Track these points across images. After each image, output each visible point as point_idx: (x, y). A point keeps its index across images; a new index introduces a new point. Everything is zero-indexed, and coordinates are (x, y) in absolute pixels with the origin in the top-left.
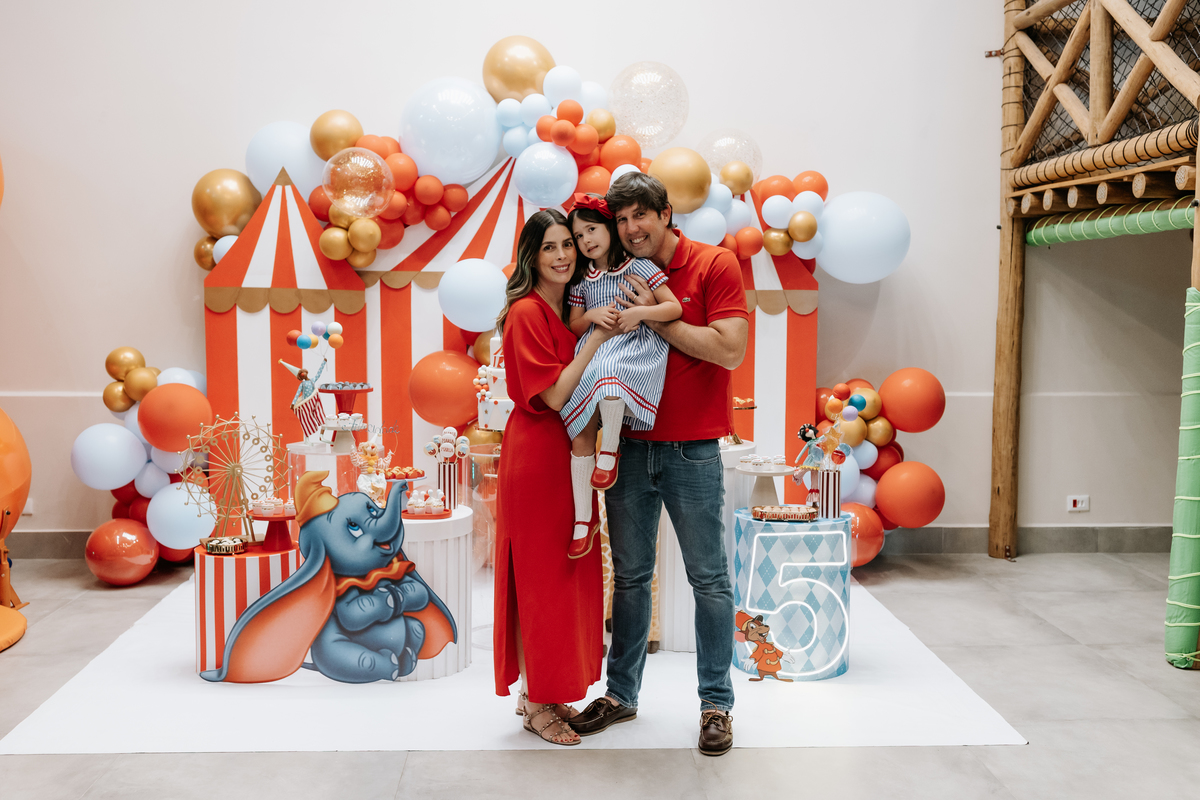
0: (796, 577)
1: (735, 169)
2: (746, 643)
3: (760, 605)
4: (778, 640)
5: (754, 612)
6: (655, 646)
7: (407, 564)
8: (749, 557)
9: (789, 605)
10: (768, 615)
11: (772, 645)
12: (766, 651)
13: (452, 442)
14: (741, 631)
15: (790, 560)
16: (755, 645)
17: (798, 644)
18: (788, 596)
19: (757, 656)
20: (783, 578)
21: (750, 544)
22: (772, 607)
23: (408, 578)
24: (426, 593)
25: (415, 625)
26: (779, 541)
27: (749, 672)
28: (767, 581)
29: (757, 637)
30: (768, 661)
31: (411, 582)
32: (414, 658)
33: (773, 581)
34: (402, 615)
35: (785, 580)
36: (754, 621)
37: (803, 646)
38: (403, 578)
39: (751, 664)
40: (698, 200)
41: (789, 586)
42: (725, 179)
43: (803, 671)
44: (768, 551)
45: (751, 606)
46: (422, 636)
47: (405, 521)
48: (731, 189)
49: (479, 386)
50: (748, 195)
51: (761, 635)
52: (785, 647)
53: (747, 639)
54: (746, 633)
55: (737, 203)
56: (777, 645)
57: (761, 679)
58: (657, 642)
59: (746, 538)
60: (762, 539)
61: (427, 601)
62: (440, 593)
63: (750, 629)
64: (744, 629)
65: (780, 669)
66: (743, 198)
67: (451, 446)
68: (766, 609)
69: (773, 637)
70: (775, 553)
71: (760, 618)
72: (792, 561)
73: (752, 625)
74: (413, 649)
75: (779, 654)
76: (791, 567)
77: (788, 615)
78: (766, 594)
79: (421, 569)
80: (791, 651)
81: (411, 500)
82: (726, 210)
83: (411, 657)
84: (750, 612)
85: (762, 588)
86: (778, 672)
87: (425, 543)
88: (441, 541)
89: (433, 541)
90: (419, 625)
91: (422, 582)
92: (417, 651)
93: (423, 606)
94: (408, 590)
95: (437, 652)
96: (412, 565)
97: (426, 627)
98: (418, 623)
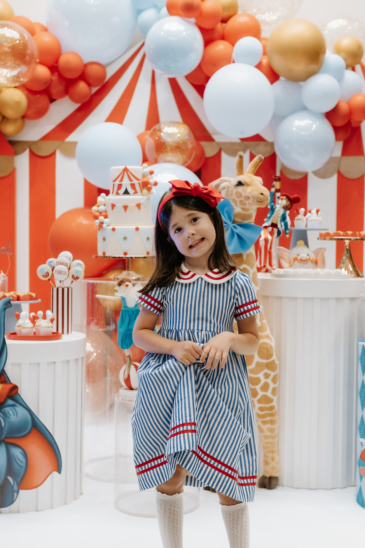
1: (347, 42)
6: (274, 482)
7: (9, 387)
13: (66, 265)
23: (10, 402)
24: (29, 418)
25: (17, 452)
31: (13, 406)
32: (16, 488)
34: (4, 441)
38: (5, 401)
40: (313, 67)
42: (338, 51)
46: (24, 465)
47: (8, 341)
48: (345, 60)
49: (97, 214)
50: (358, 67)
55: (349, 74)
58: (276, 478)
61: (30, 427)
62: (45, 419)
66: (353, 69)
67: (65, 269)
74: (14, 479)
79: (25, 393)
81: (20, 322)
82: (340, 78)
83: (13, 487)
87: (30, 364)
88: (48, 364)
89: (39, 363)
90: (21, 453)
91: (26, 406)
92: (19, 480)
93: (26, 433)
94: (10, 415)
95: (40, 482)
96: (15, 388)
97: (28, 456)
98: (20, 450)
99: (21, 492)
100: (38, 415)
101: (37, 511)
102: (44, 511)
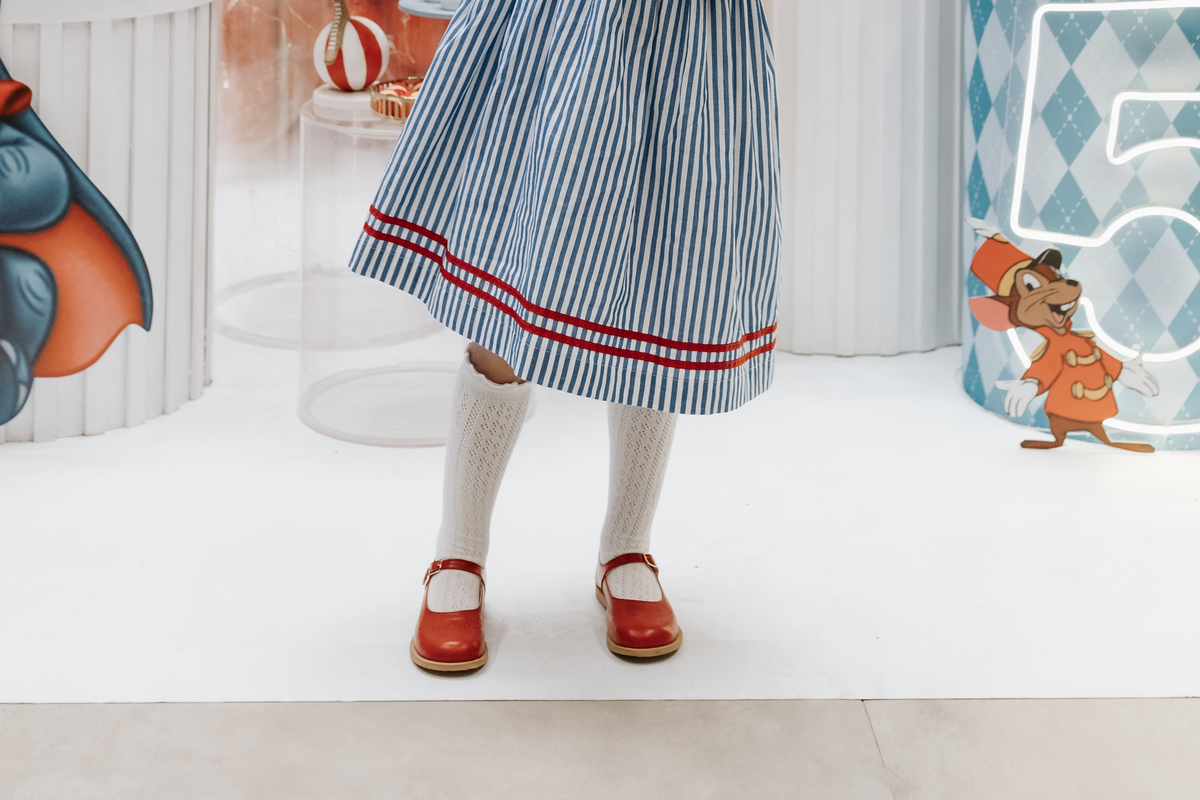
0: (1157, 135)
2: (1012, 332)
3: (1050, 217)
4: (1105, 324)
5: (1035, 239)
7: (7, 89)
8: (1016, 80)
9: (1142, 221)
10: (1075, 250)
11: (1088, 341)
12: (1072, 358)
14: (997, 298)
15: (1137, 85)
16: (1037, 340)
17: (1167, 338)
18: (1135, 193)
19: (1047, 373)
20: (1119, 139)
21: (1017, 38)
22: (1087, 224)
23: (9, 131)
24: (62, 175)
25: (26, 272)
26: (1105, 27)
27: (1017, 421)
28: (1070, 148)
29: (1043, 315)
30: (1078, 390)
31: (16, 142)
32: (23, 372)
33: (1089, 147)
35: (1124, 144)
36: (1034, 266)
37: (1183, 342)
39: (1025, 396)
41: (1136, 163)
43: (1181, 418)
44: (1072, 58)
45: (1025, 222)
46: (46, 308)
51: (1055, 308)
52: (1128, 344)
53: (1015, 322)
54: (1012, 301)
56: (1105, 341)
57: (1058, 443)
59: (1005, 19)
60: (1052, 19)
61: (63, 201)
62: (106, 178)
63: (1023, 291)
64: (1005, 291)
65: (1114, 411)
68: (1067, 231)
69: (1090, 316)
70: (1096, 61)
71: (1052, 259)
72: (1146, 89)
73: (1029, 278)
74: (20, 346)
75: (1109, 369)
76: (1143, 104)
77: (1137, 248)
78: (1068, 186)
79: (51, 107)
80: (1148, 358)
83: (14, 369)
84: (1019, 240)
85: (1057, 168)
86: (1109, 423)
87: (64, 26)
88: (116, 24)
89: (89, 23)
90: (40, 275)
91: (52, 143)
92: (32, 350)
93: (52, 217)
94: (9, 169)
95: (93, 355)
96: (23, 92)
97: (59, 281)
98: (34, 266)
99: (38, 382)
100: (87, 167)
101: (84, 435)
102: (102, 433)
